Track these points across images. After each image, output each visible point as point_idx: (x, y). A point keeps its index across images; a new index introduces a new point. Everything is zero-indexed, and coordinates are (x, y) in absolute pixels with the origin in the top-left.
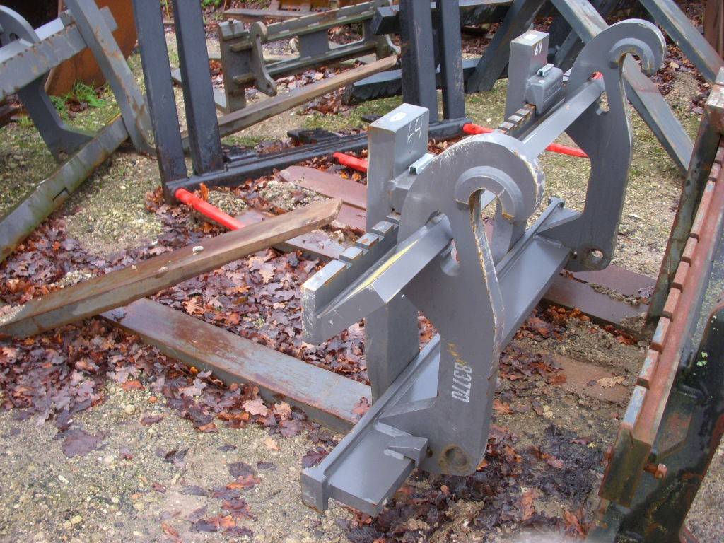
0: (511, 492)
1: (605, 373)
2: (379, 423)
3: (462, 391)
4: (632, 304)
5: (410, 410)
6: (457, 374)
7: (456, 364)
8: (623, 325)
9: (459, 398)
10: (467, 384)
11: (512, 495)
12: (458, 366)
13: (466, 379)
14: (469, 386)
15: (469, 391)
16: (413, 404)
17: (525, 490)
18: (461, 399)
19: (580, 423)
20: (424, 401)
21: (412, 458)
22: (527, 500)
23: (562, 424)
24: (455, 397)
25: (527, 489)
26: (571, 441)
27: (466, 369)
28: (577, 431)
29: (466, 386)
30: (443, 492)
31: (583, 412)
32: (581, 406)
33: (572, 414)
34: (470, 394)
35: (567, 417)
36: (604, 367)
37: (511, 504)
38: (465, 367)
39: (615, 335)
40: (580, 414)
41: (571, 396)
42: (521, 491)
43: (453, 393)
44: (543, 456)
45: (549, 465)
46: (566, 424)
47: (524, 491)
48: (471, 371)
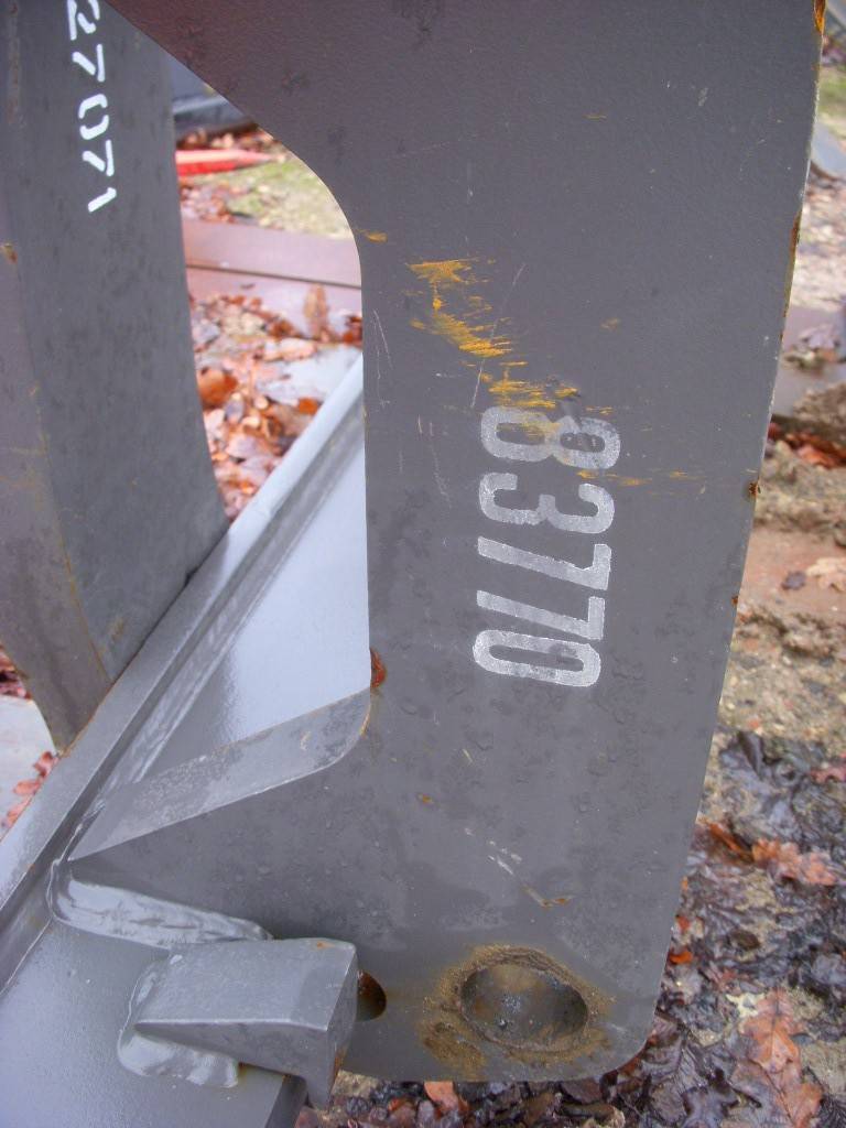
0: (700, 1027)
1: (815, 548)
2: (75, 887)
3: (547, 618)
4: (802, 365)
5: (221, 794)
6: (502, 499)
7: (490, 425)
8: (804, 416)
9: (526, 670)
10: (585, 559)
11: (707, 1038)
12: (508, 434)
13: (576, 524)
14: (599, 571)
15: (597, 607)
16: (234, 754)
17: (748, 1005)
18: (541, 674)
19: (818, 711)
20: (295, 729)
21: (286, 1069)
22: (777, 1050)
23: (764, 723)
24: (502, 667)
25: (752, 1000)
26: (821, 778)
27: (569, 442)
28: (820, 736)
29: (572, 572)
30: (436, 1105)
31: (812, 669)
32: (798, 652)
33: (780, 685)
34: (609, 627)
35: (769, 699)
36: (806, 530)
37: (718, 1081)
38: (568, 425)
39: (794, 446)
40: (806, 681)
41: (753, 628)
42: (732, 1013)
43: (482, 644)
44: (756, 853)
45: (787, 880)
46: (779, 721)
47: (744, 1012)
48: (610, 455)
